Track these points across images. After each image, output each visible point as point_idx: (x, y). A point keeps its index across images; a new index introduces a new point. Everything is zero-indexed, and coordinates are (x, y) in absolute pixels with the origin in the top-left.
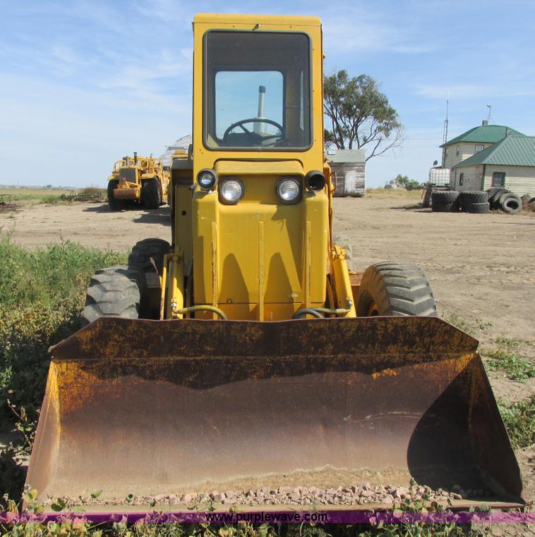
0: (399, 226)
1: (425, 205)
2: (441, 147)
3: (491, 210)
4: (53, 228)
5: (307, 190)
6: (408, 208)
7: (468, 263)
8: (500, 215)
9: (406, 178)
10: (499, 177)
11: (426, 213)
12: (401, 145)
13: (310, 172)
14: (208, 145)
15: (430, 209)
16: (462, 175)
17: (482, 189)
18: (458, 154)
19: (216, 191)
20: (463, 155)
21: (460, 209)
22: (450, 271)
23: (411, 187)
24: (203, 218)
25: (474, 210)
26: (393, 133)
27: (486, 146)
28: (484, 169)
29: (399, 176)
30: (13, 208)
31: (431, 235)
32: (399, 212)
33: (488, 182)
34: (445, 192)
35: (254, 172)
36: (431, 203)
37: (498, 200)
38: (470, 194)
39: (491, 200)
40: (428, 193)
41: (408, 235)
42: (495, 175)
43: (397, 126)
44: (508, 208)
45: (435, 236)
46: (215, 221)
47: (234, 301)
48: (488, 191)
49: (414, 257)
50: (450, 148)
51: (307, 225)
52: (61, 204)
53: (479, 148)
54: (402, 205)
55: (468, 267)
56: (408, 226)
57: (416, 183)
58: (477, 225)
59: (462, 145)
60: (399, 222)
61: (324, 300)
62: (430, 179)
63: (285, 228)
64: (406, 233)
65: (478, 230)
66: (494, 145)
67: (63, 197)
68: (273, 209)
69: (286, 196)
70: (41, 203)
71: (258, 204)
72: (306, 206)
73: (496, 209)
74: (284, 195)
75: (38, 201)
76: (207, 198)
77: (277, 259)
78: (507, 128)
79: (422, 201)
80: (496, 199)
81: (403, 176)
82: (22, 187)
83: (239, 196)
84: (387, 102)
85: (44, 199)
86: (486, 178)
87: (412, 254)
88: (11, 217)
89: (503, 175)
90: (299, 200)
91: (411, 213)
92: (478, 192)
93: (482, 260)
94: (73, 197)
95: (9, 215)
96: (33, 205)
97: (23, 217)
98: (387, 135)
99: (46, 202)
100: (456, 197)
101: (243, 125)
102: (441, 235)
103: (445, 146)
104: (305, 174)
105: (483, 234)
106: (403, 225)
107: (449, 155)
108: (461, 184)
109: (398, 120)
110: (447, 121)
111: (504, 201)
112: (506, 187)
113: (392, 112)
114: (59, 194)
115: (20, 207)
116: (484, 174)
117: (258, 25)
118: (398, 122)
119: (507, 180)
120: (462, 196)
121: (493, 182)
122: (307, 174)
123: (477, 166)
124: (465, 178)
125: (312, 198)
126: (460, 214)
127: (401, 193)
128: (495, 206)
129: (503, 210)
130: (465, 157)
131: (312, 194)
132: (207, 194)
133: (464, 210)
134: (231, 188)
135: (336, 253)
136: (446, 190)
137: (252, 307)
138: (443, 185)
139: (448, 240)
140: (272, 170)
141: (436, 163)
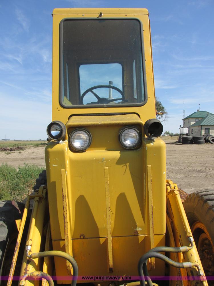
0: (171, 151)
1: (179, 142)
2: (182, 120)
3: (205, 143)
4: (35, 156)
5: (146, 137)
6: (173, 143)
7: (207, 167)
8: (209, 145)
9: (169, 132)
10: (207, 130)
11: (181, 145)
12: (167, 120)
13: (149, 121)
14: (64, 104)
15: (181, 143)
16: (192, 130)
17: (201, 135)
18: (189, 122)
19: (67, 141)
20: (191, 123)
21: (193, 143)
22: (200, 171)
23: (171, 135)
24: (54, 165)
25: (199, 143)
26: (164, 116)
27: (200, 119)
28: (201, 127)
29: (166, 132)
30: (22, 149)
31: (185, 154)
32: (169, 145)
33: (203, 132)
34: (187, 137)
35: (99, 123)
36: (181, 141)
37: (208, 139)
38: (197, 137)
39: (205, 139)
40: (180, 137)
41: (175, 154)
42: (206, 129)
43: (165, 113)
44: (212, 142)
45: (187, 154)
46: (65, 168)
47: (86, 237)
48: (204, 135)
49: (182, 164)
50: (186, 120)
51: (148, 169)
52: (41, 146)
53: (197, 120)
54: (170, 142)
55: (207, 169)
56: (174, 150)
57: (172, 134)
58: (202, 149)
59: (190, 119)
60: (170, 149)
61: (165, 232)
62: (180, 132)
63: (128, 171)
64: (174, 153)
65: (203, 151)
66: (203, 119)
67: (41, 144)
68: (117, 154)
69: (128, 143)
70: (33, 146)
71: (104, 150)
72: (146, 151)
73: (207, 142)
74: (126, 142)
75: (33, 145)
76: (57, 147)
77: (122, 199)
78: (207, 112)
79: (177, 140)
80: (207, 138)
81: (168, 132)
82: (31, 141)
83: (87, 144)
84: (161, 104)
85: (34, 145)
86: (202, 130)
87: (180, 163)
88: (20, 152)
89: (209, 129)
90: (139, 146)
91: (174, 145)
92: (200, 136)
93: (212, 165)
94: (45, 143)
95: (19, 151)
96: (30, 147)
97: (25, 152)
98: (162, 117)
99: (35, 146)
100: (191, 138)
101: (93, 90)
102: (189, 154)
103: (184, 120)
104: (144, 123)
105: (206, 153)
106: (172, 150)
107: (185, 123)
108: (192, 133)
109: (165, 111)
110: (184, 110)
111: (210, 139)
112: (210, 134)
113: (163, 108)
114: (40, 142)
115: (25, 148)
116: (201, 129)
117: (101, 14)
118: (166, 112)
119: (211, 131)
120: (194, 138)
121: (205, 132)
122: (146, 123)
123: (198, 126)
124: (194, 131)
125: (152, 144)
126: (193, 145)
127: (168, 137)
128: (207, 141)
129: (210, 142)
130: (192, 123)
131: (151, 140)
132: (58, 143)
133: (195, 143)
134: (80, 138)
135: (170, 187)
136: (187, 136)
137: (102, 240)
138: (186, 134)
139: (193, 156)
140: (115, 120)
141: (181, 126)
